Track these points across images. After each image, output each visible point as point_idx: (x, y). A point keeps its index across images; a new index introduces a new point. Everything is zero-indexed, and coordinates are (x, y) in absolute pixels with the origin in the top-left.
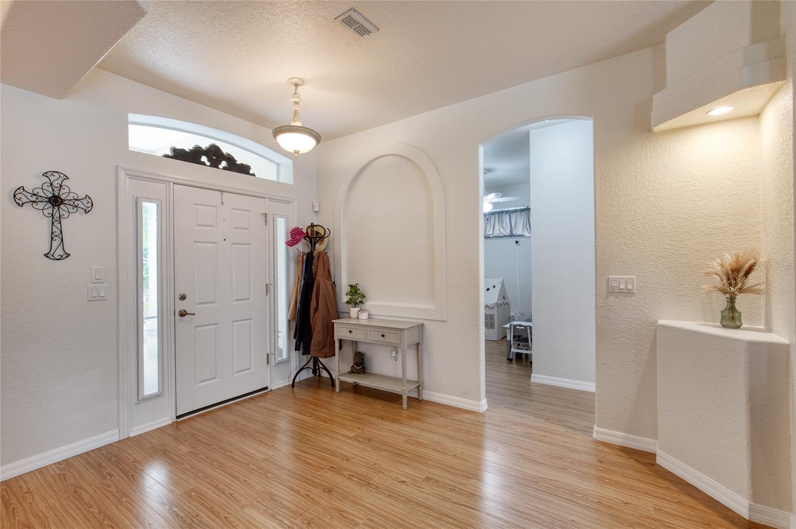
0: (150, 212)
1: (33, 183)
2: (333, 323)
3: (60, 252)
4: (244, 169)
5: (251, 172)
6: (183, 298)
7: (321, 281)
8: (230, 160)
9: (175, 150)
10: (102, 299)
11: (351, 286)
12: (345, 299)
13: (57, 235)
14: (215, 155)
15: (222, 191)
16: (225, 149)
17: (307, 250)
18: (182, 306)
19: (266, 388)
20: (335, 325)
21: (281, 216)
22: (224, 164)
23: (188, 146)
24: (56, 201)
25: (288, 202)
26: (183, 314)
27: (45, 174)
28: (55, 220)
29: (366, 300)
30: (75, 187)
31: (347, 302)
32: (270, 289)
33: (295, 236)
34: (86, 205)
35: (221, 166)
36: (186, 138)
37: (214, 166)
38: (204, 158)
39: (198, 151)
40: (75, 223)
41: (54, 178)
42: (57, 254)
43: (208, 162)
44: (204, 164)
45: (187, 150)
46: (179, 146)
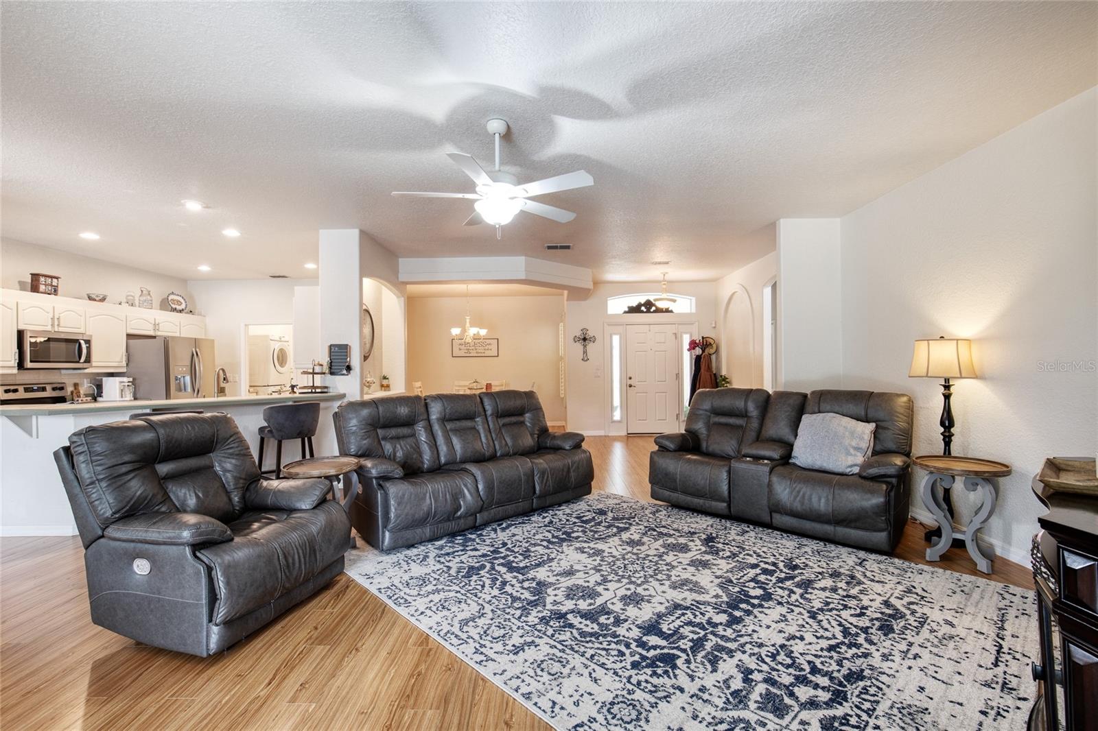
0: (616, 340)
1: (578, 333)
4: (665, 311)
5: (669, 311)
6: (630, 378)
8: (656, 306)
9: (629, 308)
13: (585, 352)
14: (648, 305)
15: (649, 325)
16: (653, 300)
18: (630, 382)
21: (685, 333)
22: (653, 308)
23: (634, 304)
24: (585, 339)
25: (692, 324)
26: (630, 386)
27: (582, 330)
28: (585, 346)
30: (590, 334)
32: (679, 376)
34: (593, 339)
35: (652, 310)
36: (634, 301)
37: (648, 311)
38: (643, 308)
39: (640, 305)
40: (590, 346)
41: (584, 331)
42: (585, 359)
43: (645, 310)
44: (642, 312)
45: (634, 306)
46: (631, 305)
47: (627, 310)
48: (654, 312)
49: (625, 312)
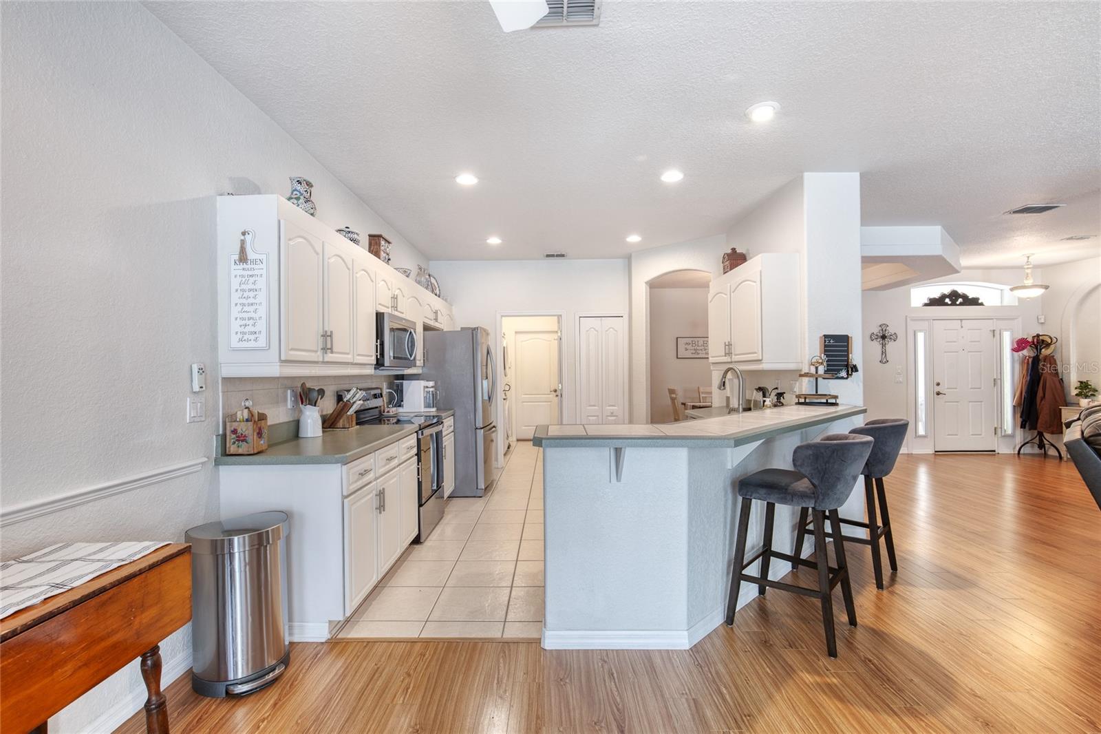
0: (921, 337)
1: (876, 330)
2: (1061, 409)
3: (885, 360)
4: (974, 302)
5: (980, 301)
6: (938, 384)
7: (1048, 379)
8: (965, 297)
9: (930, 300)
10: (901, 383)
11: (1081, 382)
12: (1074, 392)
13: (884, 353)
14: (954, 296)
15: (961, 320)
16: (961, 290)
17: (1032, 354)
18: (938, 389)
19: (994, 451)
20: (1063, 411)
21: (1006, 330)
22: (960, 300)
23: (937, 295)
24: (884, 337)
25: (1013, 320)
26: (938, 394)
27: (880, 326)
28: (883, 346)
29: (1099, 394)
30: (891, 330)
31: (1076, 395)
32: (997, 382)
33: (1020, 345)
34: (894, 337)
35: (958, 303)
36: (936, 290)
37: (954, 304)
38: (947, 300)
39: (944, 297)
40: (890, 346)
41: (883, 327)
42: (884, 361)
43: (950, 303)
44: (947, 304)
45: (937, 298)
46: (932, 297)
47: (927, 302)
48: (961, 304)
49: (926, 305)
